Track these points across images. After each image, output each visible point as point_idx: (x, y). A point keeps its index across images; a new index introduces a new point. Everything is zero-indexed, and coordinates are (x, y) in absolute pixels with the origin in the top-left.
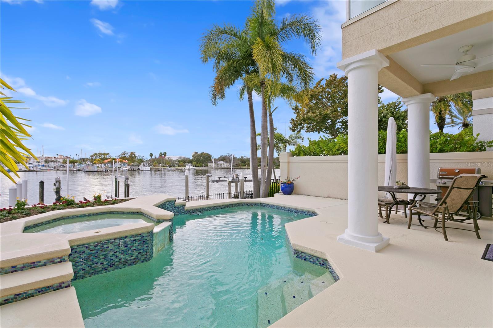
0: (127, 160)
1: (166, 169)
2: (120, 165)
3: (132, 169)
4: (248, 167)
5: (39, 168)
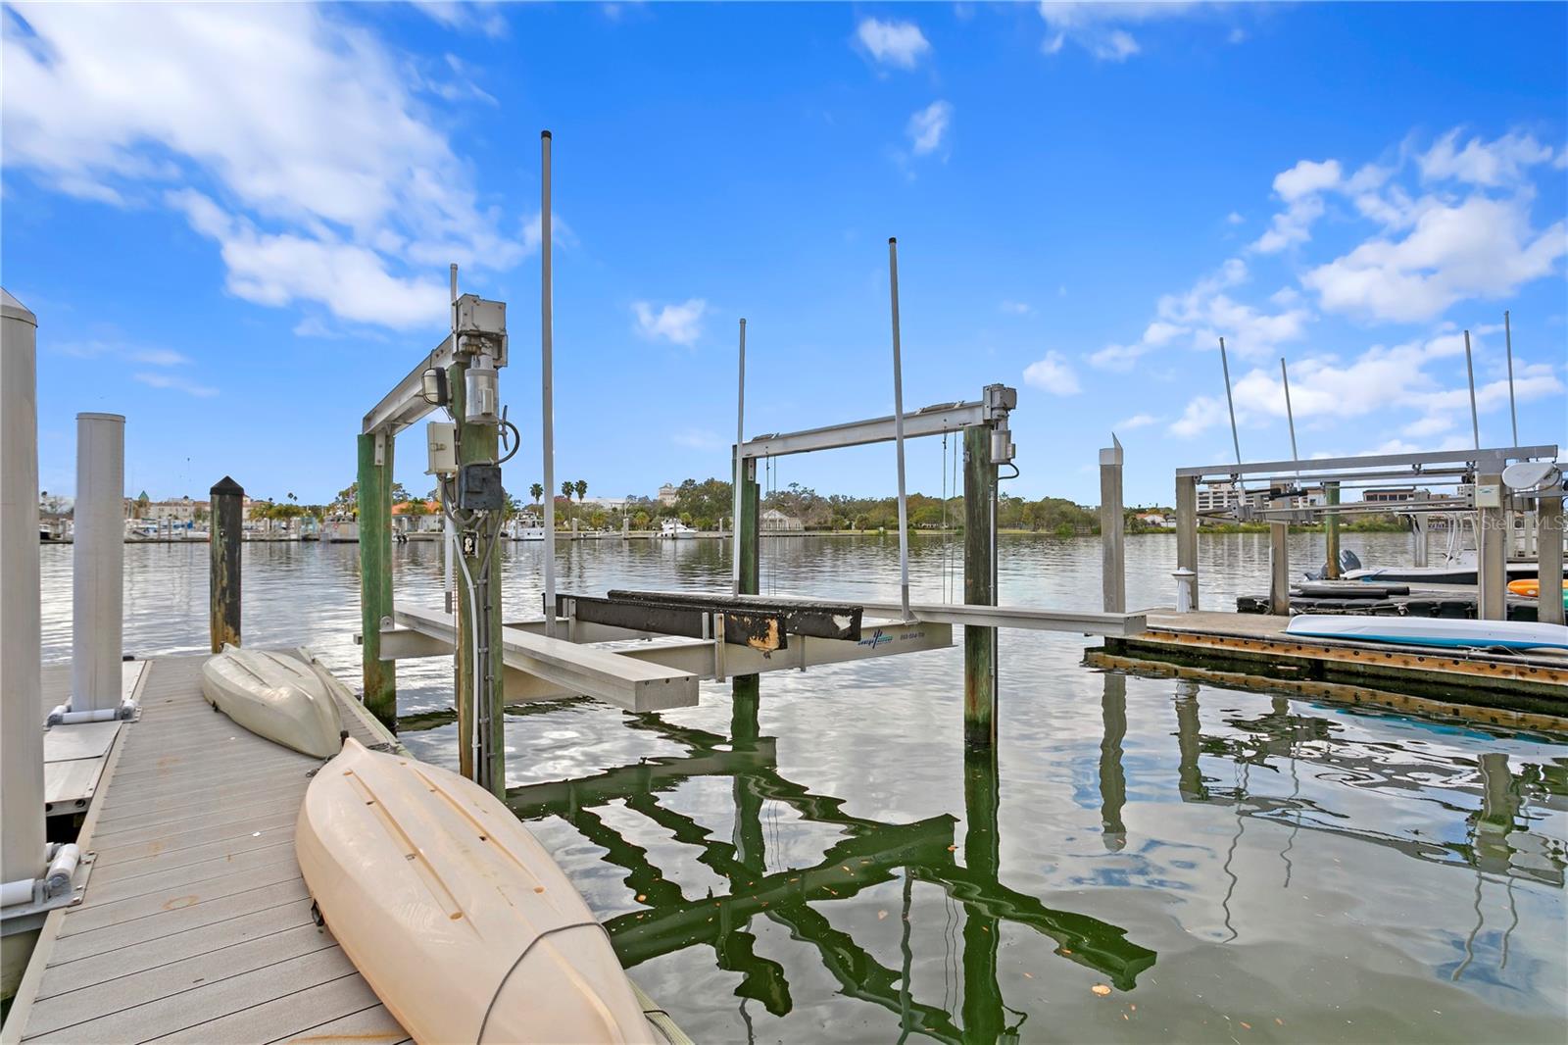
4: (865, 531)
5: (177, 531)
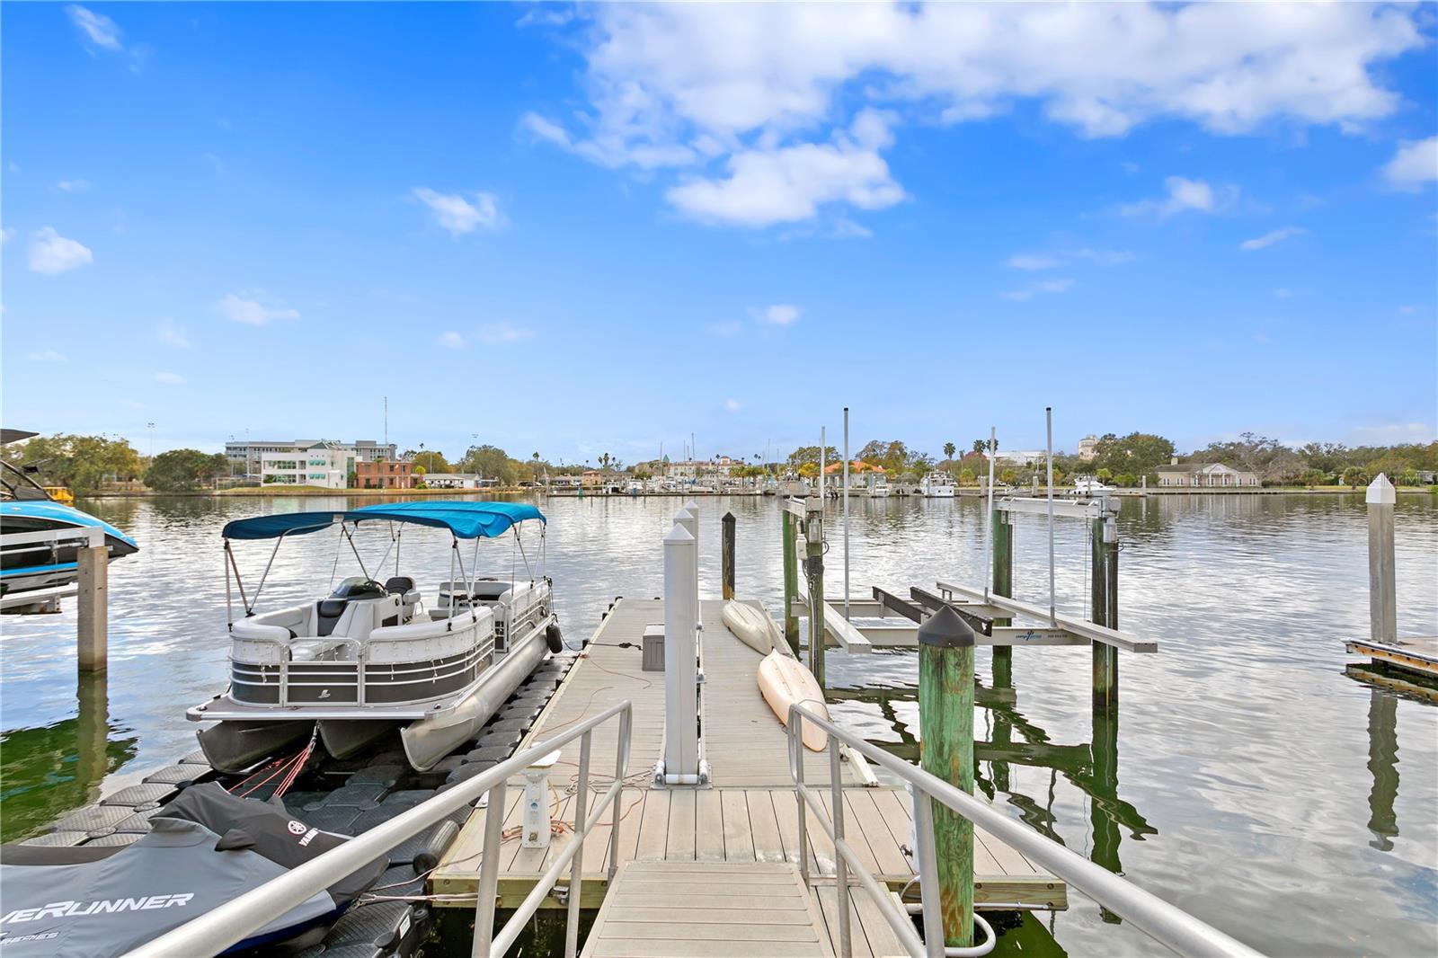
0: (880, 467)
1: (1002, 493)
2: (866, 479)
3: (898, 492)
5: (687, 486)
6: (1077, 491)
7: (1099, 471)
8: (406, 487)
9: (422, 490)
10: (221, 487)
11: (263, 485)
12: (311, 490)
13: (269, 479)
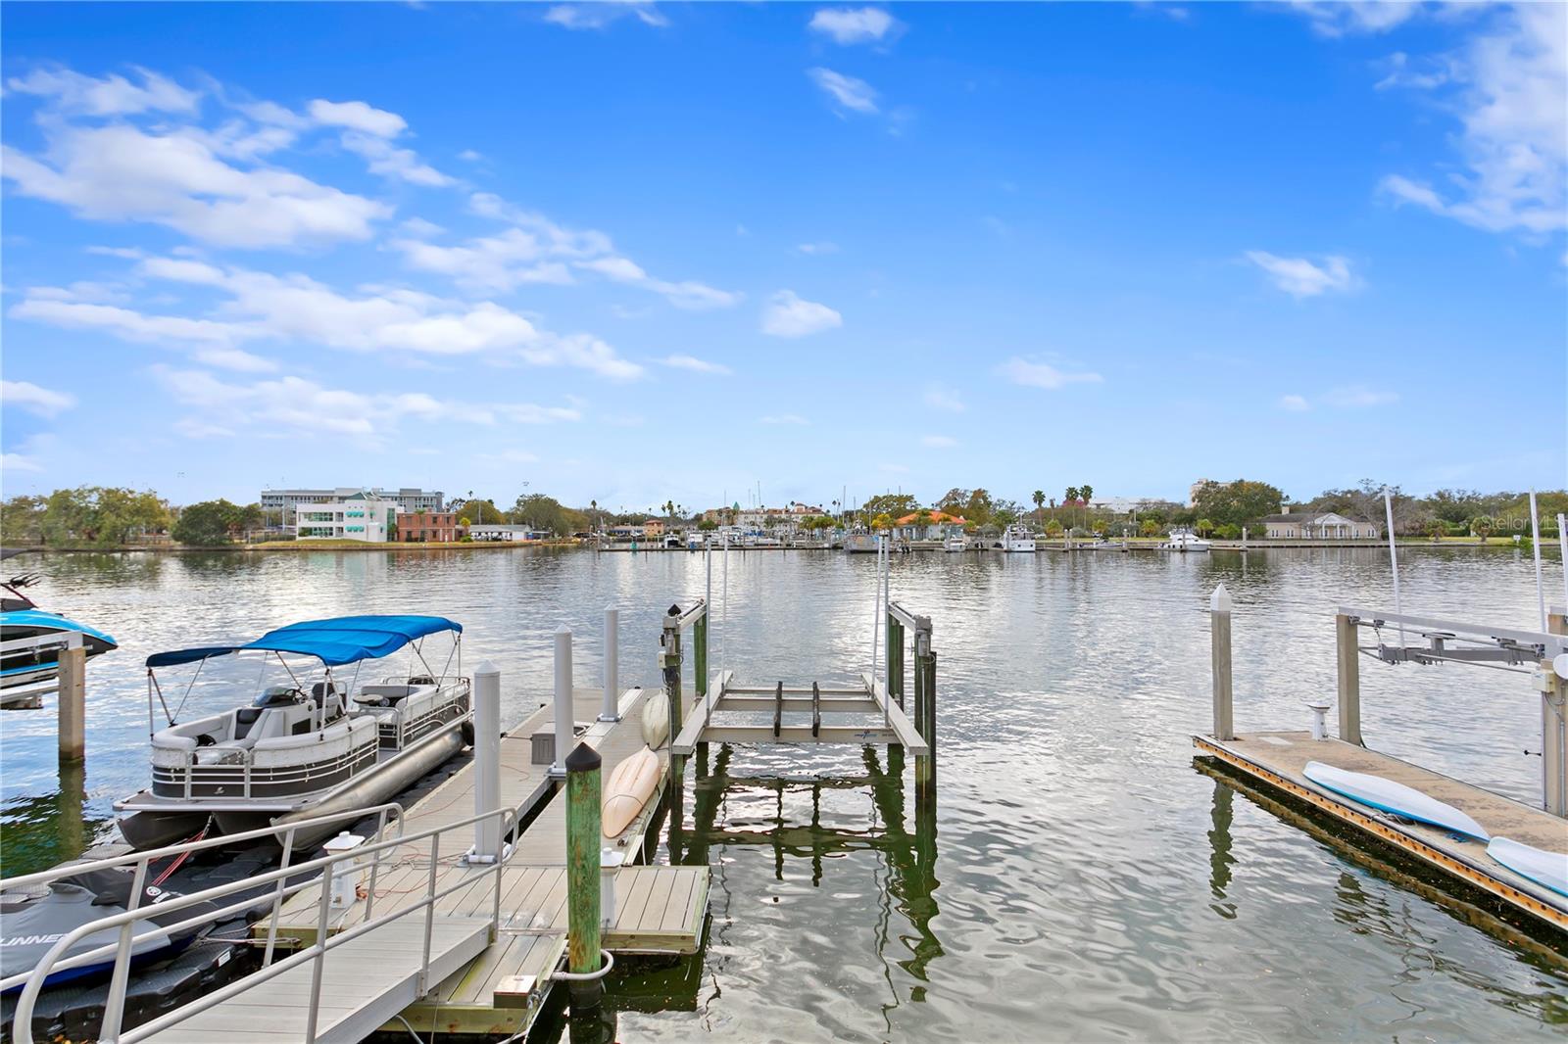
0: (961, 517)
1: (1090, 546)
2: (943, 531)
3: (977, 545)
4: (1488, 539)
5: (751, 538)
6: (1171, 545)
7: (1200, 522)
8: (450, 540)
9: (466, 544)
10: (254, 540)
11: (298, 538)
12: (349, 544)
13: (306, 532)
